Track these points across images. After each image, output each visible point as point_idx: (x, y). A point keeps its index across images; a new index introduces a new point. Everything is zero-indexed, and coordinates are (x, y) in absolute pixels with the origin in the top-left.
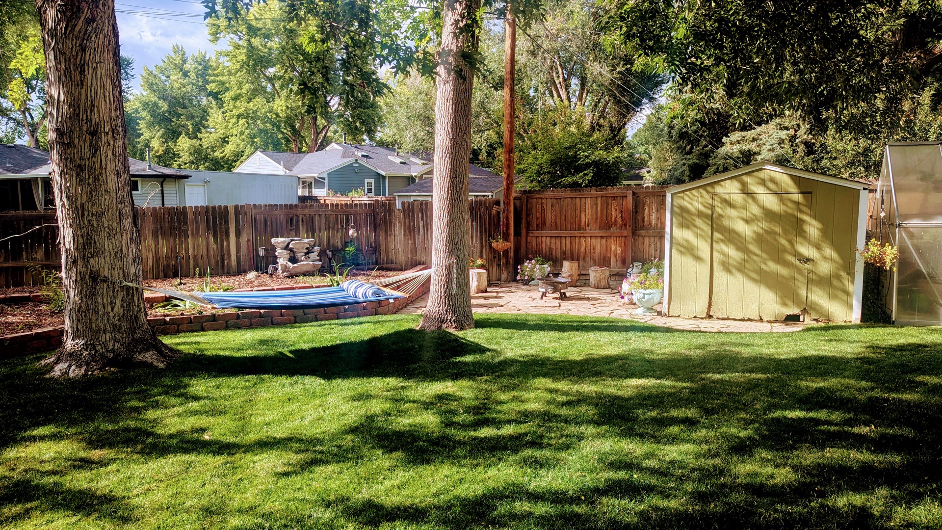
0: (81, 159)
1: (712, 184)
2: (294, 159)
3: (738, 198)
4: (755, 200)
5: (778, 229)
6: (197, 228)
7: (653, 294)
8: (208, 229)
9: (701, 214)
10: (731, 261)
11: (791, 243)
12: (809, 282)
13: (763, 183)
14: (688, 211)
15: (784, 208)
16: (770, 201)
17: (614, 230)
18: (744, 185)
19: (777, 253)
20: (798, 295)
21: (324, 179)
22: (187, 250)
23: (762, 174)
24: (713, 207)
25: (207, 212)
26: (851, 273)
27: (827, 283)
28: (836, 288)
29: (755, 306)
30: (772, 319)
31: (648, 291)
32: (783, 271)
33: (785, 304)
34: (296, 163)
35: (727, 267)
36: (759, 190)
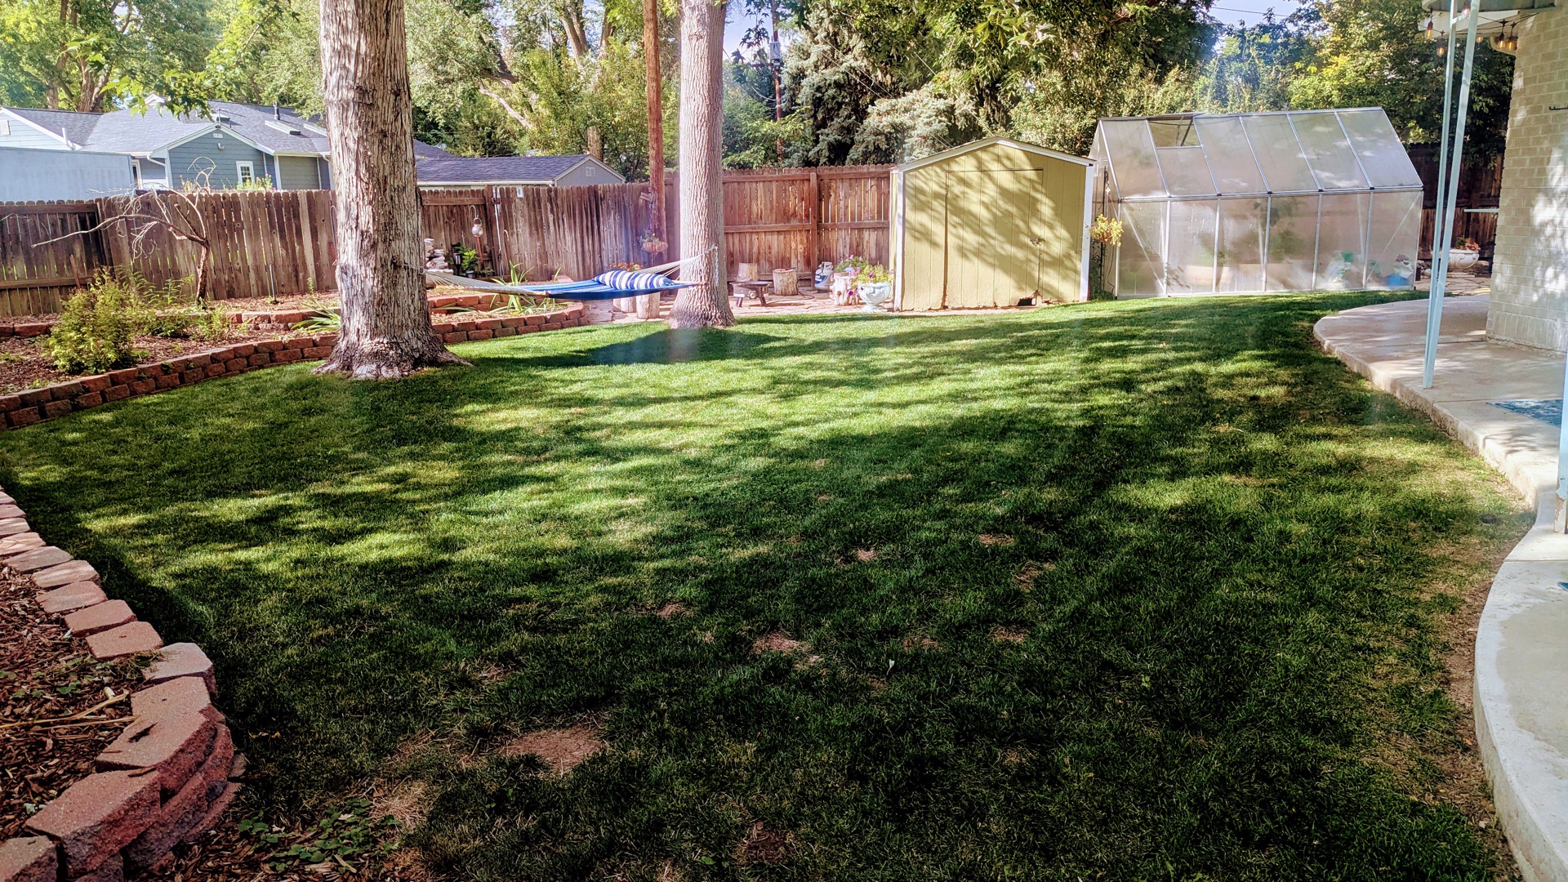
0: (385, 123)
1: (948, 161)
2: (79, 124)
3: (974, 176)
4: (991, 178)
5: (1013, 209)
6: (256, 227)
7: (884, 288)
8: (272, 227)
9: (936, 196)
10: (967, 246)
11: (1027, 224)
12: (1043, 264)
13: (998, 159)
14: (923, 192)
15: (1021, 187)
16: (1006, 179)
17: (794, 222)
18: (980, 162)
19: (1012, 236)
20: (1032, 277)
21: (163, 160)
22: (244, 259)
23: (996, 150)
24: (947, 187)
25: (268, 202)
26: (1079, 252)
27: (1057, 263)
28: (1067, 268)
29: (990, 293)
30: (1006, 305)
31: (878, 285)
32: (1020, 254)
33: (1020, 289)
34: (88, 132)
35: (963, 252)
36: (994, 166)
